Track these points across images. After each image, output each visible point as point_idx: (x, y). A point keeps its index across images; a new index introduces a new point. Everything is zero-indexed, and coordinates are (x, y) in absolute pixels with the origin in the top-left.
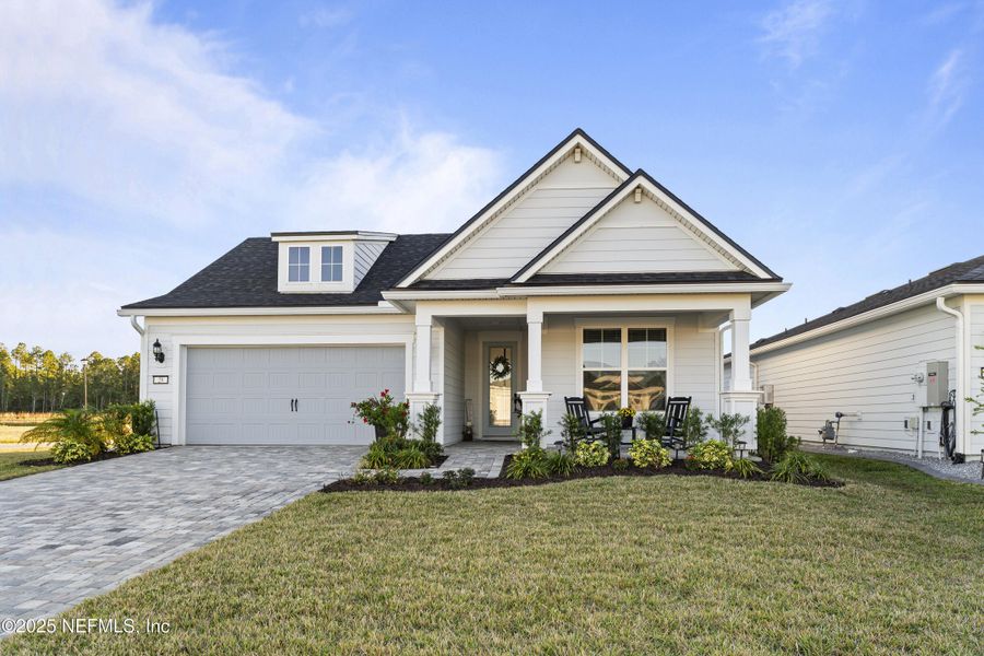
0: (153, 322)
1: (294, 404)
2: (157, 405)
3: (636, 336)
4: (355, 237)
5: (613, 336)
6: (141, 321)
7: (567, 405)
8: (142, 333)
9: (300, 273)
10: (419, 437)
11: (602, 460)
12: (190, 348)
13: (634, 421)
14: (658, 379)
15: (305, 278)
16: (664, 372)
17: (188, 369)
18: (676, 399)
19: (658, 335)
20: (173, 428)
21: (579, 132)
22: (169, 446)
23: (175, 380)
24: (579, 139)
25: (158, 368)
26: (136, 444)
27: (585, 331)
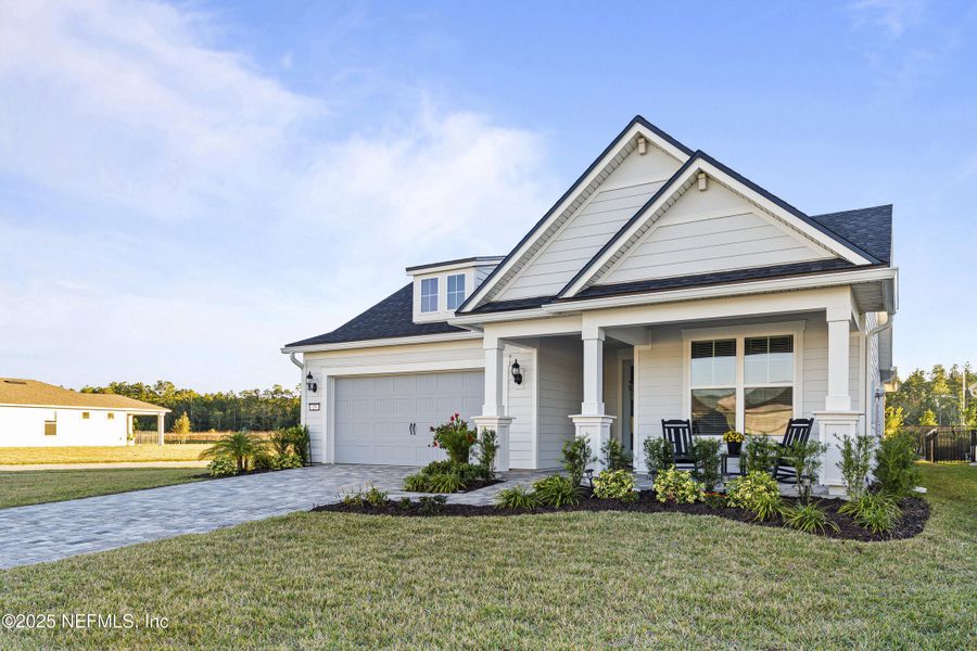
0: (309, 357)
1: (413, 427)
2: (310, 429)
3: (755, 347)
4: (474, 263)
5: (727, 349)
6: (300, 357)
7: (664, 428)
8: (301, 366)
9: (430, 304)
10: (477, 463)
11: (618, 491)
12: (337, 378)
13: (743, 446)
14: (784, 397)
15: (434, 308)
16: (791, 388)
17: (336, 396)
18: (798, 421)
19: (783, 345)
20: (323, 450)
21: (639, 119)
22: (320, 464)
23: (324, 407)
24: (638, 128)
25: (312, 397)
26: (284, 463)
27: (694, 344)
